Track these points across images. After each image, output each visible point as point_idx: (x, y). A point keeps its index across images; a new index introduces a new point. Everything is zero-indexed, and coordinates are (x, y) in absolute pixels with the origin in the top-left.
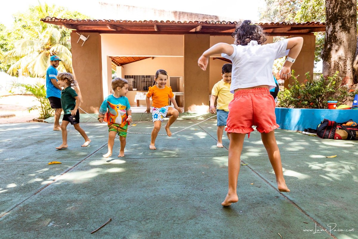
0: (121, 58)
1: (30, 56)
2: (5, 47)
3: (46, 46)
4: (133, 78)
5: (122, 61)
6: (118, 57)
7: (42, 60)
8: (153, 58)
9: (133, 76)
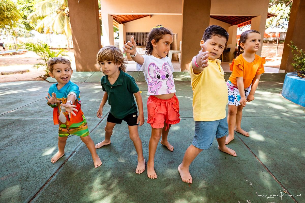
0: (123, 17)
1: (50, 17)
2: (31, 8)
3: (62, 7)
4: (133, 35)
5: (123, 19)
6: (119, 16)
7: (60, 19)
8: (151, 16)
9: (133, 33)
